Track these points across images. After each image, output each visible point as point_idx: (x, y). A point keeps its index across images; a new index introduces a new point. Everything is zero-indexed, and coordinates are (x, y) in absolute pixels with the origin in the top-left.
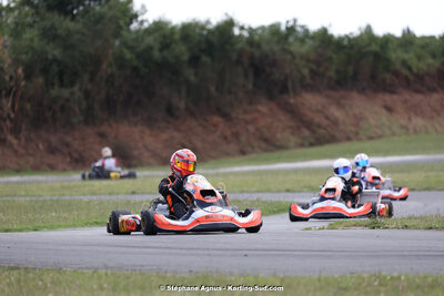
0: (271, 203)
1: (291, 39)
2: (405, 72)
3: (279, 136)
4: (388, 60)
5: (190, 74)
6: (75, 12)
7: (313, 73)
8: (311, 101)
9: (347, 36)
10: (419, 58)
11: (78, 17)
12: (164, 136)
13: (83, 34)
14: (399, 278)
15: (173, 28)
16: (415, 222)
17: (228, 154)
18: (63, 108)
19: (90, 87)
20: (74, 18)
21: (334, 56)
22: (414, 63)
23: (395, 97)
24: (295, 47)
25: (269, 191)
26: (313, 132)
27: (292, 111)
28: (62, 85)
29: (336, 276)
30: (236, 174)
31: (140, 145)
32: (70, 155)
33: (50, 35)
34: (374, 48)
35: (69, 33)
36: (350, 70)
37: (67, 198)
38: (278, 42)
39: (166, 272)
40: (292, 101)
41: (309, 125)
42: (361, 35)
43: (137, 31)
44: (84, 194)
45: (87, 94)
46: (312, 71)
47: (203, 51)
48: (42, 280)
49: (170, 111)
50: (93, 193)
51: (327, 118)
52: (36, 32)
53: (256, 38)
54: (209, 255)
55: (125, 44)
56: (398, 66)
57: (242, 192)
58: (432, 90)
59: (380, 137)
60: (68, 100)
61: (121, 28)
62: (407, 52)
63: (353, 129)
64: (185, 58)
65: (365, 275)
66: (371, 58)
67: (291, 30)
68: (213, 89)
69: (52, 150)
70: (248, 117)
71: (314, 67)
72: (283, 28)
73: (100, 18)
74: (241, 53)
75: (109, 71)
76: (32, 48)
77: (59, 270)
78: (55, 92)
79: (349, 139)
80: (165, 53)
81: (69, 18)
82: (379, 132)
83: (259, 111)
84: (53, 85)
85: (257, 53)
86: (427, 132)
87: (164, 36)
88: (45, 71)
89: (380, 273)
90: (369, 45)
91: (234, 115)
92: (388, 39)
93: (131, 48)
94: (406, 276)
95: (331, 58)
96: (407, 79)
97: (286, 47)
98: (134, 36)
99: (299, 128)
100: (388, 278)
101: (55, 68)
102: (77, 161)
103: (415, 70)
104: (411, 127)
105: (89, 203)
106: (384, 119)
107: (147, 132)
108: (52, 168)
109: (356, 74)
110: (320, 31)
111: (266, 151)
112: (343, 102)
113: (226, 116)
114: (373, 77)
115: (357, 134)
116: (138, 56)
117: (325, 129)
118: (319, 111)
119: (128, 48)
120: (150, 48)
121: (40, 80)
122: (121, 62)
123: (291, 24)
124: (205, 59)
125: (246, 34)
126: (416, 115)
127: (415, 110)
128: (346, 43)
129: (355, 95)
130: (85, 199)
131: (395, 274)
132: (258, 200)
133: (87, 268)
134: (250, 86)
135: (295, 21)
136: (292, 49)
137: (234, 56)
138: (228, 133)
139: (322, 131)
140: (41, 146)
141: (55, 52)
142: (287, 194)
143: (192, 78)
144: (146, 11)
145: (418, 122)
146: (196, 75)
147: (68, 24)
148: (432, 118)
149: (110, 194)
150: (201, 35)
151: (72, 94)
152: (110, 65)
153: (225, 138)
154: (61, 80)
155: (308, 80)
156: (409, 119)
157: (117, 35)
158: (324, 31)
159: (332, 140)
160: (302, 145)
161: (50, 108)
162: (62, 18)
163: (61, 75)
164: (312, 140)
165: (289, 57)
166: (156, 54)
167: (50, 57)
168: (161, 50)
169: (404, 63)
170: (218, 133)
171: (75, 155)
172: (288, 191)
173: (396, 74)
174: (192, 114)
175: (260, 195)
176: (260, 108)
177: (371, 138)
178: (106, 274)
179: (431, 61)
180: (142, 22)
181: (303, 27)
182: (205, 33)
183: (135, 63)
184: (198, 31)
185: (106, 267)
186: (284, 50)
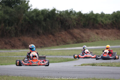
0: (65, 59)
1: (71, 14)
2: (102, 24)
3: (67, 40)
4: (97, 20)
5: (44, 23)
6: (13, 6)
7: (77, 24)
8: (76, 31)
9: (86, 14)
10: (106, 20)
11: (14, 8)
12: (36, 40)
13: (15, 12)
14: (100, 79)
15: (39, 11)
16: (104, 64)
17: (54, 45)
18: (9, 32)
19: (16, 26)
20: (12, 8)
21: (83, 19)
22: (104, 21)
23: (99, 30)
24: (72, 17)
25: (65, 55)
26: (77, 39)
27: (71, 34)
28: (9, 26)
29: (83, 78)
30: (56, 51)
31: (30, 42)
32: (11, 45)
33: (6, 12)
34: (94, 17)
35: (11, 12)
36: (87, 23)
37: (10, 56)
38: (68, 15)
39: (37, 77)
40: (71, 31)
41: (76, 38)
42: (90, 13)
43: (30, 12)
44: (15, 56)
45: (16, 28)
46: (77, 23)
47: (47, 17)
48: (3, 79)
49: (38, 33)
50: (17, 55)
51: (81, 36)
52: (2, 12)
53: (62, 14)
54: (49, 72)
55: (26, 15)
56: (100, 22)
57: (57, 55)
58: (109, 29)
59: (95, 41)
60: (10, 30)
61: (25, 11)
62: (102, 18)
63: (88, 39)
64: (43, 19)
65: (91, 78)
66: (93, 20)
67: (71, 12)
68: (50, 28)
69: (6, 44)
70: (59, 35)
71: (77, 22)
72: (69, 11)
73: (20, 8)
74: (57, 18)
75: (22, 22)
76: (1, 16)
77: (8, 76)
78: (7, 28)
79: (86, 42)
80: (37, 18)
81: (11, 8)
82: (94, 40)
83: (62, 34)
84: (7, 26)
85: (62, 18)
86: (107, 40)
87: (37, 13)
88: (4, 22)
89: (95, 78)
90: (92, 16)
91: (55, 35)
92: (97, 15)
93: (28, 16)
94: (102, 79)
95: (82, 20)
96: (102, 26)
97: (70, 16)
98: (29, 13)
99: (73, 38)
100: (97, 79)
101: (7, 21)
102: (13, 46)
103: (104, 23)
104: (103, 38)
105: (16, 58)
106: (96, 36)
107: (32, 39)
108: (6, 48)
109: (88, 24)
110: (79, 12)
111: (64, 44)
112: (85, 31)
113: (53, 35)
114: (93, 25)
115: (89, 40)
116: (30, 18)
117: (80, 39)
118: (78, 34)
119: (27, 16)
120: (33, 16)
121: (3, 25)
122: (25, 20)
123: (71, 10)
124: (48, 19)
125: (59, 13)
126: (105, 35)
127: (104, 34)
128: (86, 16)
129: (88, 29)
130: (15, 57)
131: (99, 78)
132: (62, 58)
133: (15, 76)
134: (60, 27)
135: (72, 9)
136: (71, 17)
137: (55, 19)
138: (54, 40)
139: (79, 39)
140: (3, 42)
141: (7, 17)
142: (70, 56)
143: (44, 25)
144: (32, 6)
145: (105, 37)
146: (45, 23)
147: (11, 9)
148: (109, 36)
149: (22, 56)
150: (47, 13)
151: (12, 28)
152: (22, 21)
153: (53, 41)
154: (9, 24)
155: (76, 26)
156: (103, 36)
157: (24, 13)
158: (80, 12)
159: (82, 42)
160: (74, 43)
161: (6, 32)
162: (9, 8)
163: (9, 23)
164: (76, 42)
165: (70, 19)
166: (35, 18)
167: (6, 18)
168: (36, 17)
169: (102, 21)
170: (51, 40)
171: (12, 45)
172: (70, 55)
173: (99, 24)
174: (44, 34)
175: (62, 56)
176: (62, 33)
177: (92, 41)
178: (21, 77)
179: (109, 21)
180: (31, 9)
181: (74, 11)
182: (48, 12)
183: (29, 20)
184: (46, 12)
185: (21, 75)
186: (69, 17)
